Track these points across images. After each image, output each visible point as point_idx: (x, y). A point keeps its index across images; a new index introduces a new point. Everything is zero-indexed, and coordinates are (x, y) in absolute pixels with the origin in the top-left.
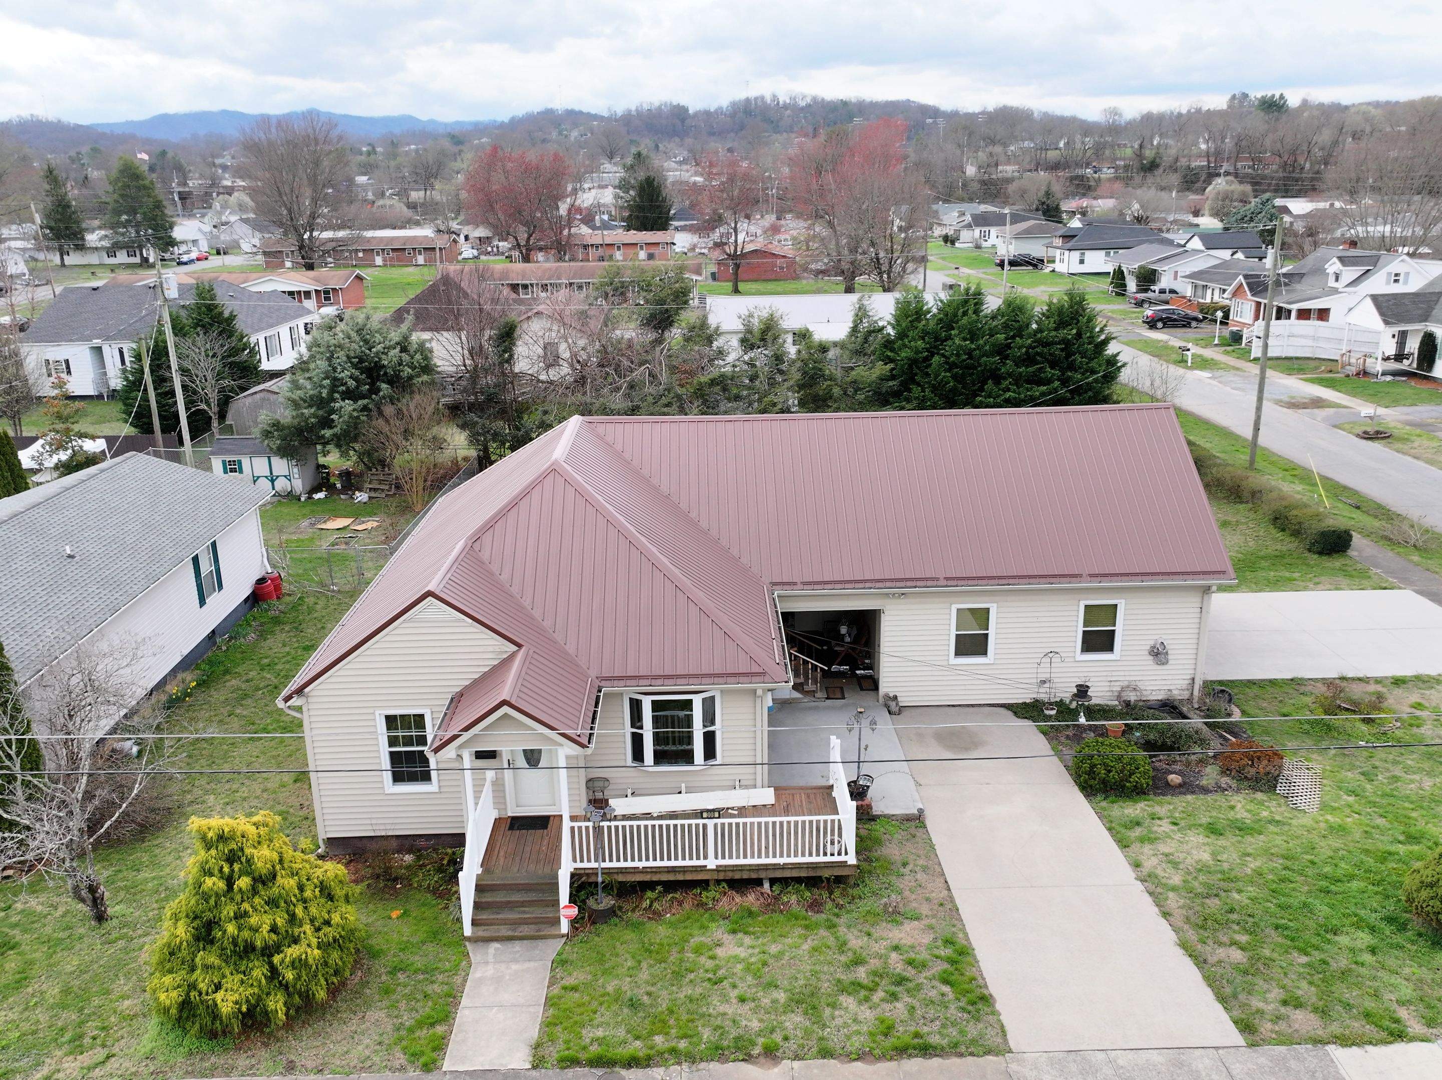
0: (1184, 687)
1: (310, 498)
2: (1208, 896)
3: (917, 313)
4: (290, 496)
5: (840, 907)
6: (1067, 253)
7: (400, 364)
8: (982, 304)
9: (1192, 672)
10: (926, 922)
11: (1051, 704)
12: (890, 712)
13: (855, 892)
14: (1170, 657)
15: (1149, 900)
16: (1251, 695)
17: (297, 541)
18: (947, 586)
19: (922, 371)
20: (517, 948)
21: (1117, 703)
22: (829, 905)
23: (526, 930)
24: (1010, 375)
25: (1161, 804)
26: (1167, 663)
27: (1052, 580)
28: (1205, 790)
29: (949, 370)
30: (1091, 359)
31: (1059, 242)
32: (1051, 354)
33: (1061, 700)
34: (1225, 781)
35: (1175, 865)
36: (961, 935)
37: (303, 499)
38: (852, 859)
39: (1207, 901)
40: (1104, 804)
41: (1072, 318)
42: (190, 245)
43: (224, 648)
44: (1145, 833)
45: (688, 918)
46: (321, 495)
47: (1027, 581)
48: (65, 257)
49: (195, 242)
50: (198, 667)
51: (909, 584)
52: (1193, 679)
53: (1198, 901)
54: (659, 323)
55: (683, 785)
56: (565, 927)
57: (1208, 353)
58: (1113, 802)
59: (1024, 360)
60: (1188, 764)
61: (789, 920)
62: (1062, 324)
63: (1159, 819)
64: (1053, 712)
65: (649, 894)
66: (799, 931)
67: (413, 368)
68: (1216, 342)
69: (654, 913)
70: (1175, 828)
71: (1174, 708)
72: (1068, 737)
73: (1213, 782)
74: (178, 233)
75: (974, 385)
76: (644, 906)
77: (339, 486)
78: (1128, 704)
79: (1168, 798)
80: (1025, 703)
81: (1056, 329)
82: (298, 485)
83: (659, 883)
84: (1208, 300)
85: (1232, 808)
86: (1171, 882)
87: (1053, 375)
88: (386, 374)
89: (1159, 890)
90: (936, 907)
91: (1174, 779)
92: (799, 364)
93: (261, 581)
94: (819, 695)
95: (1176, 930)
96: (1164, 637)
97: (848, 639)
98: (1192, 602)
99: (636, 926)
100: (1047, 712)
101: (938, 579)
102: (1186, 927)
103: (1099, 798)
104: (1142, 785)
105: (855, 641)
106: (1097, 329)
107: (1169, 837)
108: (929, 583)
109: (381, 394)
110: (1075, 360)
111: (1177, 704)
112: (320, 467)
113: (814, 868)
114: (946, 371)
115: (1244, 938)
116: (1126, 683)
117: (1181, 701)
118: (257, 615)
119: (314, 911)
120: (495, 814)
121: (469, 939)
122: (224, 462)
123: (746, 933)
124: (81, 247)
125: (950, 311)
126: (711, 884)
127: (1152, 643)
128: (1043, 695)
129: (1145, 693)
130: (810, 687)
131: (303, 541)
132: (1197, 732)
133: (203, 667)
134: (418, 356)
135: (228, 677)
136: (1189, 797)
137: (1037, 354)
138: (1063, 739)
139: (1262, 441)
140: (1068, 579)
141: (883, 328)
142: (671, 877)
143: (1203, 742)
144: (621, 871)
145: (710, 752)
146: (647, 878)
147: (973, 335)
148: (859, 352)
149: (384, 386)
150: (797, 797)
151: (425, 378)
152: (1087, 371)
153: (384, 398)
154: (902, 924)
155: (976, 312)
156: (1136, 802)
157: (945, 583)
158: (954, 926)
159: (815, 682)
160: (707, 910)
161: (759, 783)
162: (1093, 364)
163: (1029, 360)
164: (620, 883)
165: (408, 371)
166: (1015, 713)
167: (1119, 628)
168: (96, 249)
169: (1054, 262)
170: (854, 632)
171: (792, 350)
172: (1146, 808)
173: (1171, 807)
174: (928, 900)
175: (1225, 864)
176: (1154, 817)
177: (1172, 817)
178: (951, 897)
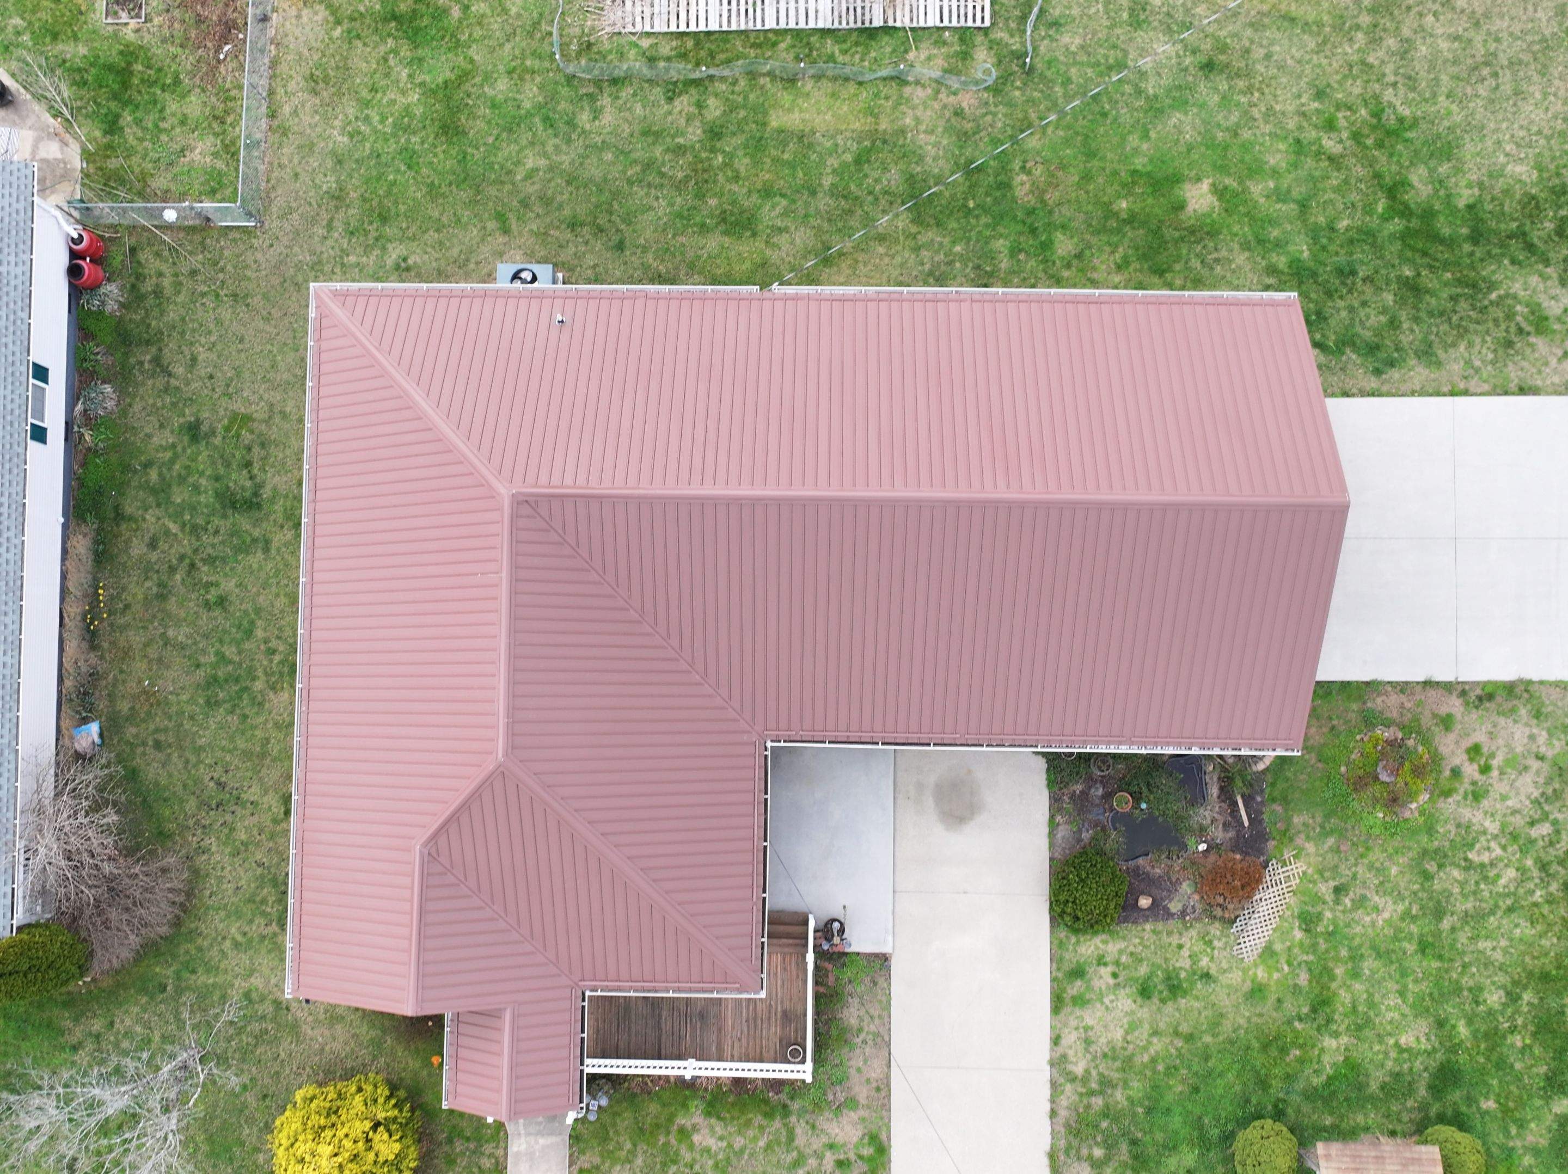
2: (1096, 1095)
10: (862, 1113)
15: (1046, 1092)
20: (540, 1119)
25: (1116, 938)
28: (1169, 915)
34: (1195, 900)
35: (1089, 1041)
36: (884, 1131)
39: (1093, 1100)
40: (1064, 936)
43: (88, 439)
44: (1082, 991)
53: (1085, 1101)
58: (1073, 934)
60: (1171, 869)
63: (1105, 964)
66: (758, 1119)
70: (1111, 981)
72: (1073, 797)
73: (1181, 903)
79: (1127, 929)
85: (1180, 947)
86: (1074, 1069)
89: (1060, 1081)
90: (873, 1093)
91: (1144, 901)
95: (1053, 1133)
107: (1101, 996)
115: (1098, 1153)
118: (93, 327)
123: (719, 1118)
135: (124, 533)
136: (1148, 926)
154: (841, 1114)
156: (1096, 933)
158: (882, 1118)
160: (689, 1085)
172: (1100, 945)
173: (1123, 945)
174: (868, 1081)
175: (1131, 1046)
176: (1101, 961)
177: (1117, 963)
178: (888, 1077)
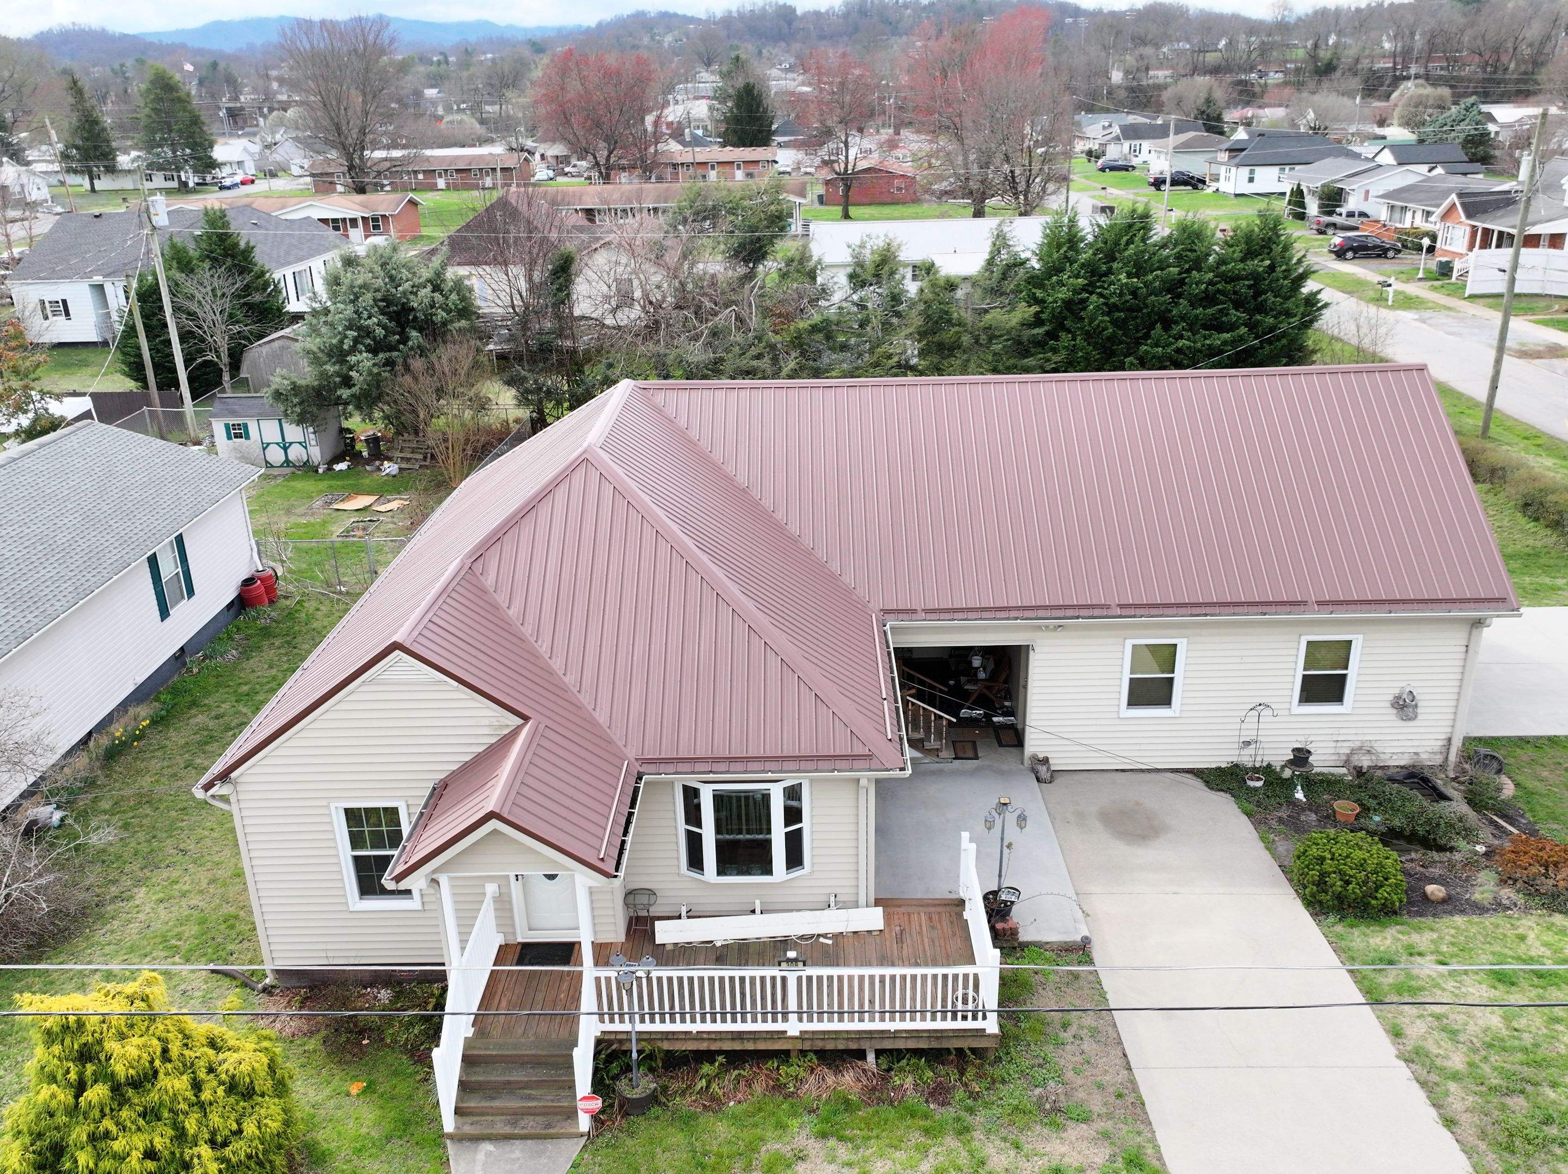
0: (1436, 749)
1: (330, 469)
2: (1510, 1092)
3: (1070, 241)
4: (308, 468)
5: (974, 1096)
6: (1234, 169)
7: (432, 307)
8: (1150, 230)
9: (1449, 730)
10: (1100, 1125)
11: (1255, 770)
12: (1038, 780)
13: (998, 1071)
14: (1419, 710)
15: (1420, 1095)
16: (1525, 758)
17: (306, 525)
18: (1120, 617)
19: (1072, 313)
20: (517, 1154)
21: (1344, 771)
22: (960, 1094)
23: (530, 1124)
24: (1183, 317)
25: (1418, 929)
26: (1415, 718)
27: (1265, 609)
28: (1479, 909)
29: (1108, 314)
30: (1287, 298)
31: (1224, 156)
32: (1235, 293)
33: (1269, 766)
34: (1507, 894)
35: (1453, 1034)
36: (1150, 1151)
37: (321, 471)
38: (991, 1025)
39: (1509, 1101)
40: (1339, 928)
41: (1263, 247)
42: (235, 167)
43: (195, 670)
44: (1402, 978)
45: (760, 1110)
46: (342, 466)
47: (1231, 610)
48: (96, 182)
49: (240, 163)
50: (157, 699)
51: (1070, 613)
52: (1449, 740)
53: (1495, 1100)
54: (749, 254)
55: (758, 902)
56: (584, 1123)
57: (1413, 289)
58: (1352, 926)
59: (1201, 299)
60: (1451, 865)
61: (902, 1118)
62: (1250, 254)
63: (1420, 954)
64: (1259, 784)
65: (706, 1069)
66: (916, 1138)
67: (449, 311)
68: (1420, 275)
69: (714, 1098)
70: (1444, 970)
71: (1425, 780)
72: (1280, 820)
73: (1489, 896)
74: (220, 152)
75: (1138, 331)
76: (698, 1087)
77: (365, 454)
78: (1359, 772)
79: (1429, 920)
80: (1219, 768)
81: (1243, 260)
82: (316, 454)
83: (720, 1052)
84: (1407, 225)
85: (1522, 938)
86: (1448, 1064)
87: (1239, 318)
88: (415, 318)
89: (1434, 1078)
90: (1112, 1099)
91: (1434, 890)
92: (921, 307)
93: (248, 582)
94: (944, 754)
95: (1468, 1151)
96: (1413, 684)
97: (982, 675)
98: (1454, 639)
99: (687, 1122)
100: (1252, 784)
101: (1108, 607)
102: (1483, 1146)
103: (1332, 919)
104: (1393, 903)
105: (993, 677)
106: (1294, 261)
107: (1437, 985)
108: (1097, 612)
109: (410, 343)
110: (1265, 300)
111: (1427, 773)
112: (343, 431)
113: (938, 1038)
114: (1103, 314)
116: (1358, 744)
117: (1431, 767)
118: (242, 625)
119: (215, 1119)
120: (499, 940)
121: (451, 1137)
122: (227, 426)
123: (841, 1139)
124: (112, 169)
125: (1111, 237)
126: (793, 1054)
127: (1397, 691)
128: (1246, 758)
129: (1382, 756)
130: (933, 743)
131: (313, 525)
132: (1460, 820)
133: (162, 697)
134: (454, 297)
135: (193, 711)
136: (1459, 920)
137: (1219, 291)
138: (1274, 824)
139: (1498, 404)
140: (1288, 608)
141: (1028, 260)
142: (737, 1046)
143: (1469, 834)
144: (667, 1036)
145: (795, 858)
146: (703, 1046)
147: (1139, 268)
148: (996, 292)
149: (414, 334)
150: (915, 918)
151: (463, 323)
152: (1280, 313)
153: (412, 349)
154: (1064, 1128)
155: (1144, 240)
156: (1384, 926)
157: (1119, 612)
158: (1139, 1133)
159: (939, 736)
160: (788, 1096)
161: (862, 900)
162: (1289, 304)
163: (1208, 299)
164: (668, 1051)
165: (441, 315)
166: (1207, 783)
167: (1353, 673)
168: (129, 171)
169: (1217, 180)
170: (991, 666)
171: (912, 288)
172: (1400, 936)
173: (1435, 936)
174: (1100, 1087)
175: (1526, 1036)
176: (1412, 952)
177: (1438, 952)
178: (1133, 1082)
